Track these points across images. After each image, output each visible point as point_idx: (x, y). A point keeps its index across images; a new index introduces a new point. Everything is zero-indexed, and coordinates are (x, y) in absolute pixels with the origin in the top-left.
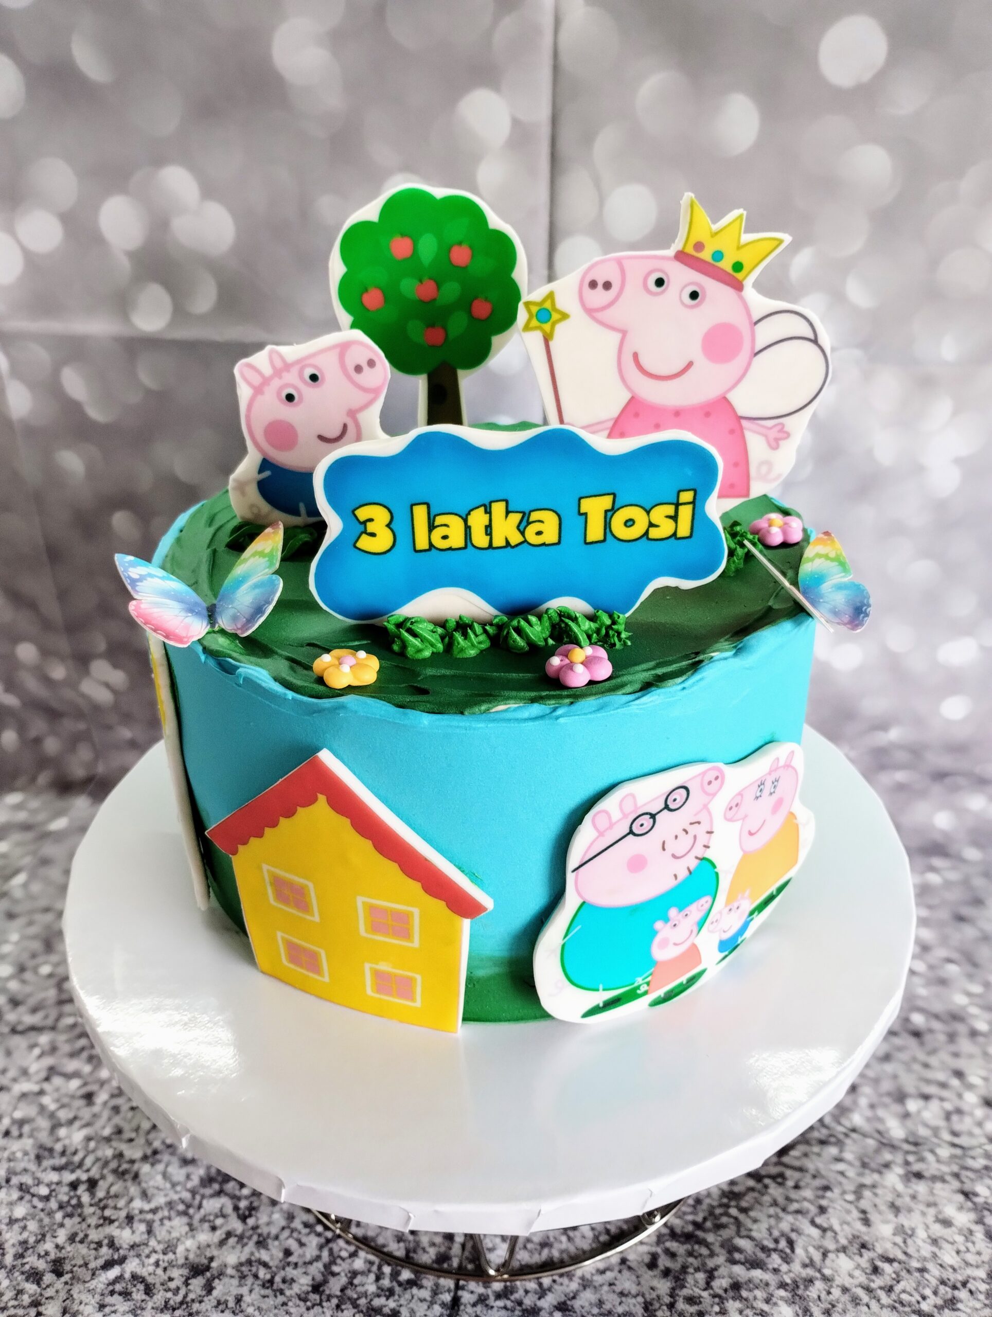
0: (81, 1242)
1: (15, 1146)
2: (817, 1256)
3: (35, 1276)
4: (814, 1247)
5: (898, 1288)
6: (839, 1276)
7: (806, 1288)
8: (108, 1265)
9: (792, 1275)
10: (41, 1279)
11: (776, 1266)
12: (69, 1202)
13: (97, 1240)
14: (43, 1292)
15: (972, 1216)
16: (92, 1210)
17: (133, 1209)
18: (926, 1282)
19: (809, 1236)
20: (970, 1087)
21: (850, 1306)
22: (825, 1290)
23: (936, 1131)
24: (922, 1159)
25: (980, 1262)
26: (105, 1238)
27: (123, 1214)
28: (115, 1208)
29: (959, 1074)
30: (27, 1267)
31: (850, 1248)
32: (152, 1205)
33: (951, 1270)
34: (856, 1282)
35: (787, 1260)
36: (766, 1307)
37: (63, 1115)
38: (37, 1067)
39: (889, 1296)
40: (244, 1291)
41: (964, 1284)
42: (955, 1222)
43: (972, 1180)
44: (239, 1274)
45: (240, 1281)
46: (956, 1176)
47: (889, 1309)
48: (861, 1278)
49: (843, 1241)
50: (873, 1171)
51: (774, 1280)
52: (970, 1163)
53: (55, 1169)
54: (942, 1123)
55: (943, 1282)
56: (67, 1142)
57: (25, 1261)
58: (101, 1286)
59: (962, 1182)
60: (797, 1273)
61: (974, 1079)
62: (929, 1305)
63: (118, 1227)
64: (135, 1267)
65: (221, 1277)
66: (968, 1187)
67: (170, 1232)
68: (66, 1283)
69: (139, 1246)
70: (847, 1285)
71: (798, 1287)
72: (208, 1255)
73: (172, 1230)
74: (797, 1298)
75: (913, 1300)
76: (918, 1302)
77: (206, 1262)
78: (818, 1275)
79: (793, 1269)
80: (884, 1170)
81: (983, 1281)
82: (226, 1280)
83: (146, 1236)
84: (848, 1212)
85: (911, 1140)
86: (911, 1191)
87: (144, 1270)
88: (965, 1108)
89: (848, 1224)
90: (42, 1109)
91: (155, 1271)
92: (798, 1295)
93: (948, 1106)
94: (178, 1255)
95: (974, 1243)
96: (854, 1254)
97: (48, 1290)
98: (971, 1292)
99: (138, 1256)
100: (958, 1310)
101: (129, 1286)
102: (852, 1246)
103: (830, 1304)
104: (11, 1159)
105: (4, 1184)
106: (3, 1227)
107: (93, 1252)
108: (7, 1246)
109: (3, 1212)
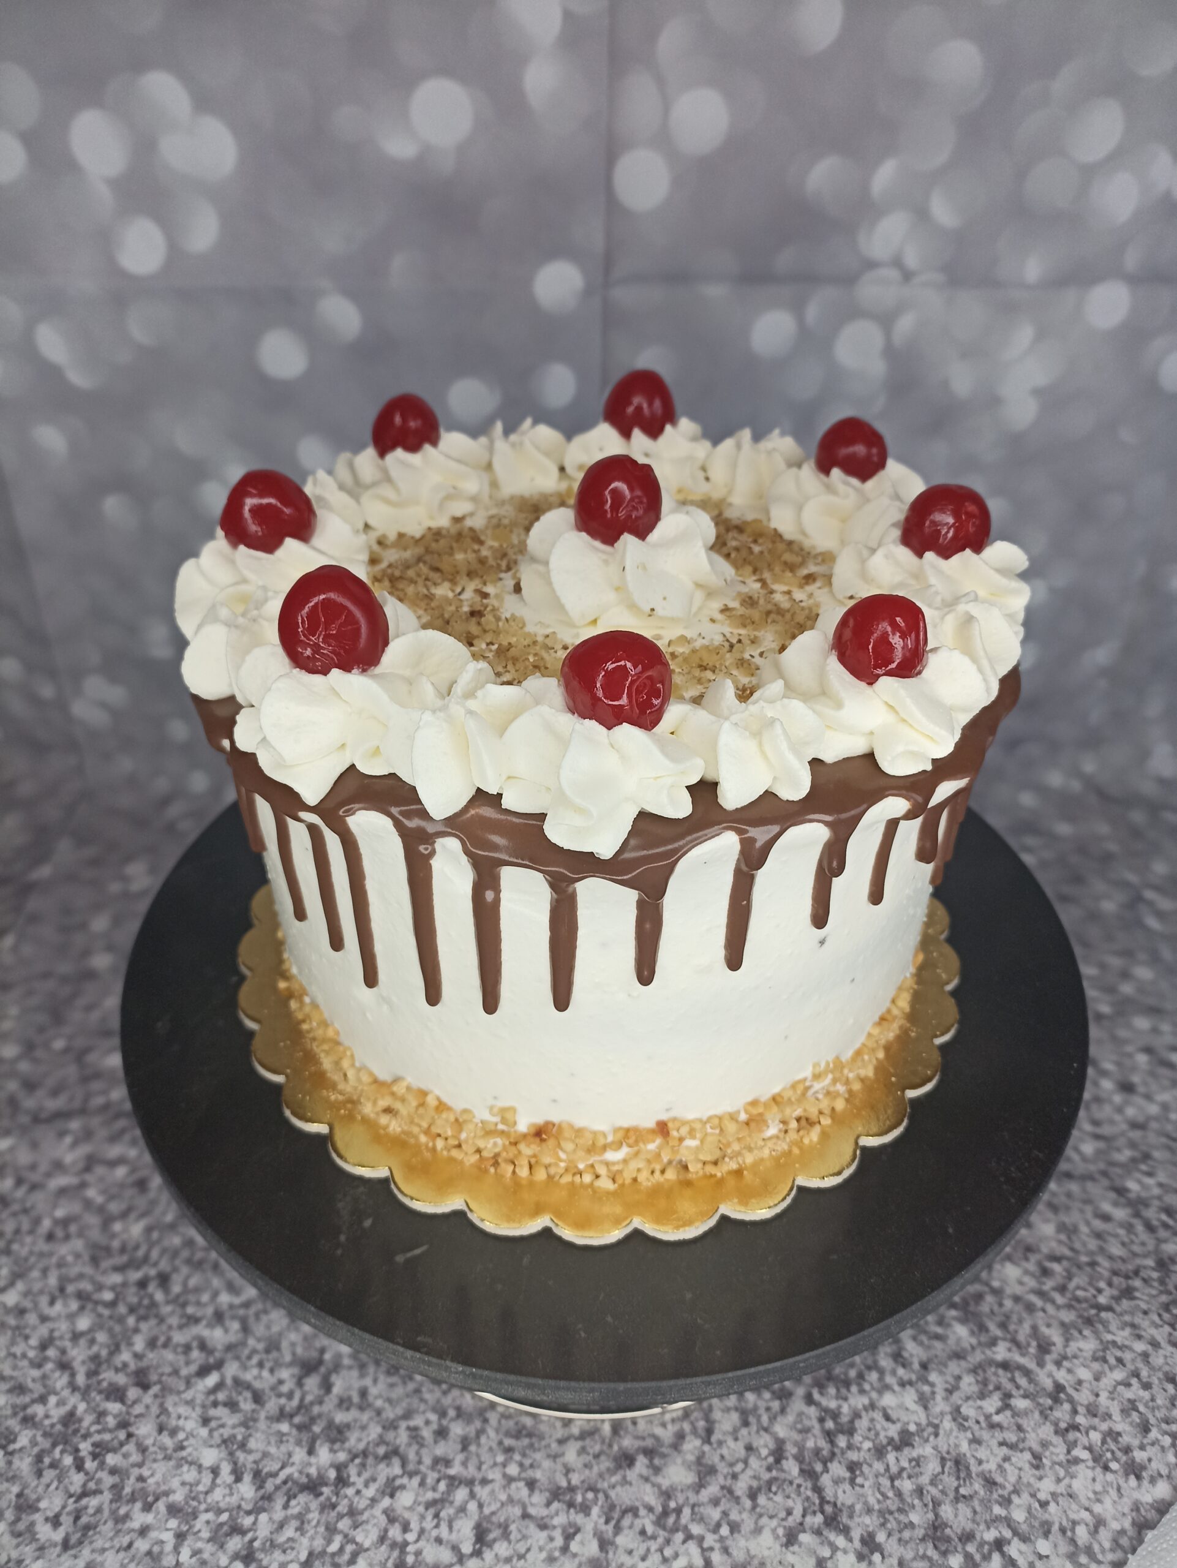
0: (165, 1346)
1: (64, 1250)
3: (116, 1393)
6: (1008, 1286)
7: (977, 1304)
8: (203, 1372)
10: (124, 1395)
12: (140, 1304)
13: (183, 1342)
14: (130, 1410)
16: (168, 1309)
17: (221, 1304)
21: (1025, 1314)
22: (997, 1303)
25: (1146, 1251)
26: (193, 1339)
27: (209, 1311)
28: (198, 1304)
30: (105, 1384)
32: (243, 1298)
33: (1120, 1261)
34: (1027, 1288)
37: (114, 1207)
38: (71, 1157)
39: (1063, 1296)
40: (368, 1382)
41: (1136, 1273)
42: (1116, 1217)
43: (1120, 1175)
46: (1104, 1173)
47: (1066, 1309)
48: (1031, 1283)
52: (1116, 1156)
53: (116, 1269)
55: (1115, 1273)
56: (125, 1236)
57: (101, 1377)
58: (200, 1398)
59: (1111, 1179)
63: (206, 1327)
64: (237, 1371)
65: (338, 1370)
67: (268, 1327)
68: (156, 1396)
69: (236, 1346)
70: (1019, 1293)
73: (271, 1325)
77: (315, 1354)
81: (1153, 1269)
82: (344, 1372)
83: (240, 1336)
87: (248, 1372)
90: (88, 1203)
91: (260, 1373)
94: (283, 1352)
95: (1136, 1235)
97: (136, 1406)
99: (237, 1358)
101: (234, 1394)
104: (61, 1264)
105: (57, 1293)
106: (67, 1344)
107: (181, 1359)
108: (76, 1364)
109: (63, 1327)
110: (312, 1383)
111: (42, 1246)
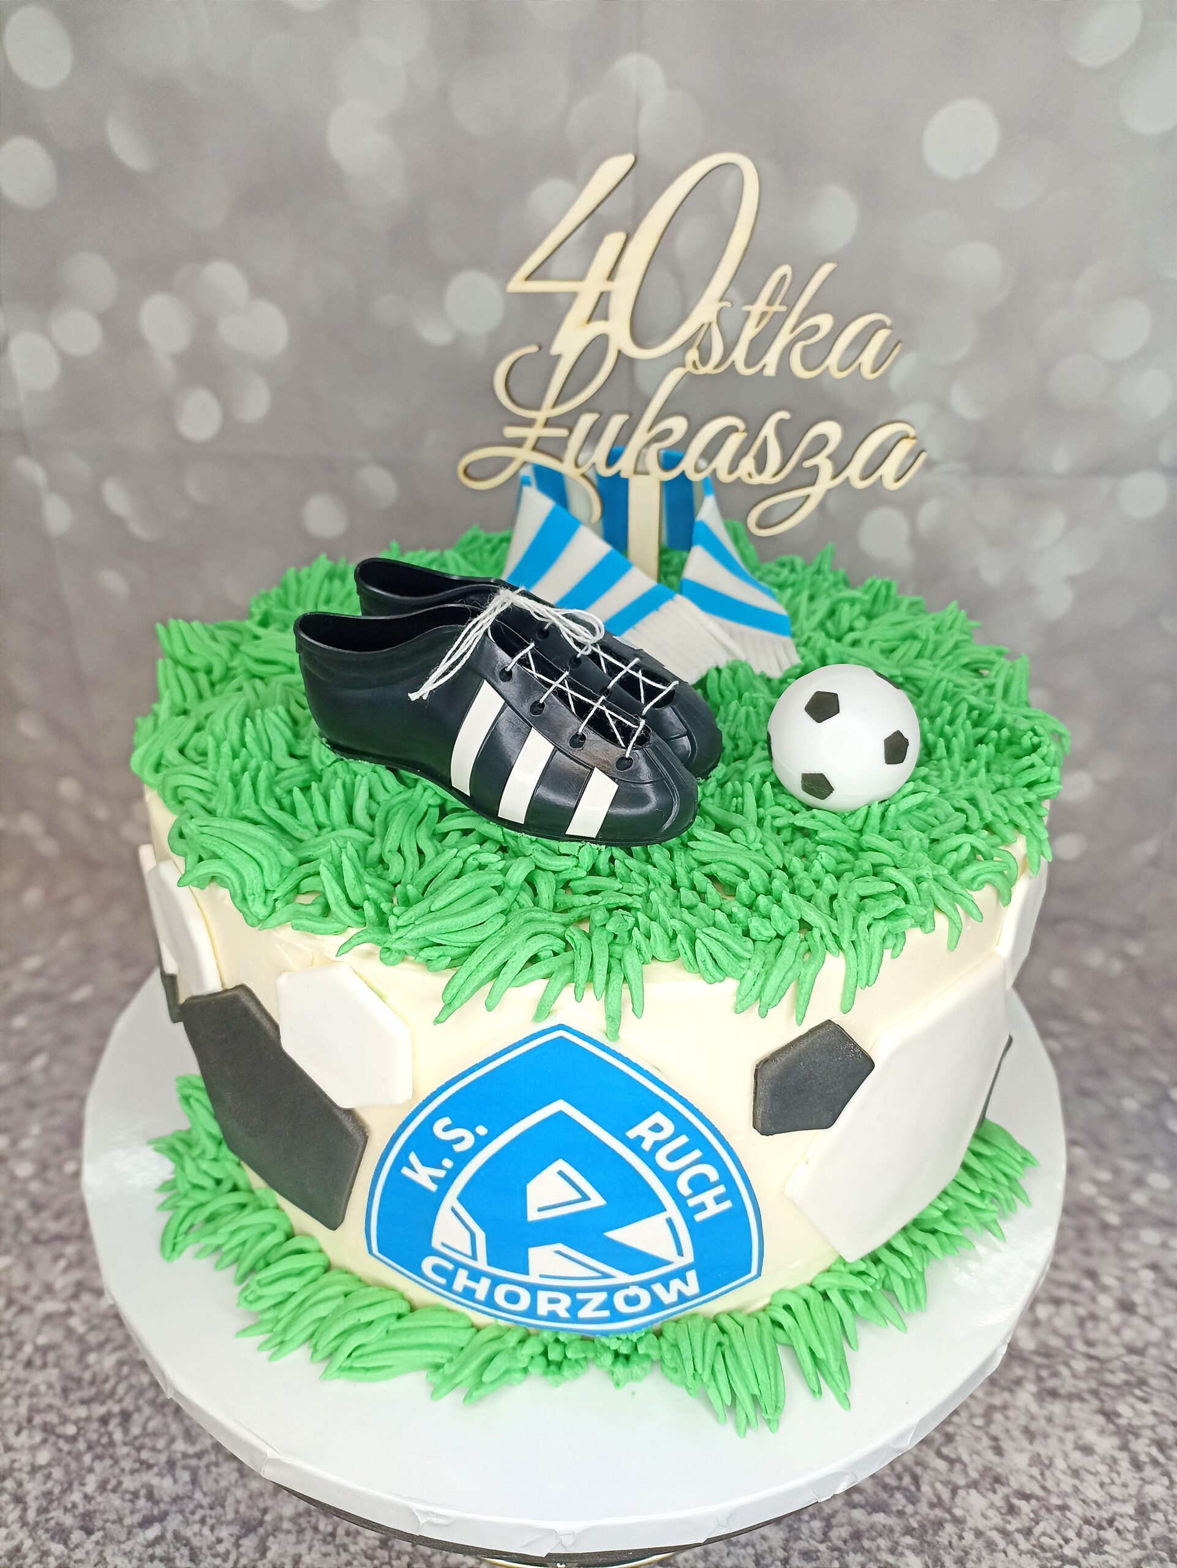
0: (114, 1491)
1: (38, 1378)
2: (945, 1494)
3: (61, 1534)
4: (941, 1482)
5: (1037, 1531)
6: (971, 1516)
7: (936, 1533)
8: (146, 1522)
9: (918, 1517)
10: (68, 1537)
11: (900, 1508)
12: (98, 1441)
13: (132, 1489)
14: (72, 1554)
15: (1115, 1441)
16: (125, 1450)
17: (175, 1452)
18: (1068, 1522)
19: (935, 1470)
20: (1104, 1289)
21: (985, 1553)
22: (956, 1534)
23: (1068, 1340)
24: (1055, 1374)
25: (1126, 1495)
26: (142, 1486)
27: (163, 1458)
28: (154, 1449)
29: (1092, 1275)
30: (52, 1523)
31: (982, 1482)
32: (197, 1448)
33: (1095, 1506)
34: (990, 1524)
35: (913, 1500)
36: (891, 1559)
37: (93, 1338)
38: (62, 1282)
39: (1028, 1540)
40: (303, 1549)
41: (1111, 1522)
42: (1098, 1450)
43: (1113, 1398)
44: (297, 1527)
45: (297, 1537)
46: (1095, 1393)
47: (1029, 1556)
48: (996, 1519)
49: (974, 1475)
50: (1003, 1389)
51: (899, 1524)
52: (1109, 1377)
53: (84, 1402)
54: (1074, 1331)
55: (1087, 1521)
56: (97, 1368)
57: (49, 1516)
58: (139, 1549)
59: (1102, 1401)
60: (924, 1515)
61: (1108, 1280)
62: (1072, 1548)
63: (157, 1475)
64: (179, 1525)
65: (276, 1533)
66: (1109, 1405)
67: (217, 1481)
68: (97, 1543)
69: (182, 1499)
70: (981, 1528)
71: (926, 1532)
72: (261, 1505)
73: (219, 1478)
74: (926, 1545)
75: (1055, 1544)
76: (1061, 1546)
77: (257, 1514)
78: (947, 1516)
79: (919, 1511)
80: (1015, 1388)
81: (1131, 1518)
82: (281, 1536)
83: (190, 1487)
84: (978, 1439)
85: (1042, 1350)
86: (1046, 1413)
87: (189, 1528)
88: (1100, 1313)
89: (978, 1453)
90: (70, 1332)
91: (201, 1530)
92: (927, 1542)
93: (1082, 1311)
94: (227, 1508)
95: (1118, 1473)
96: (987, 1490)
97: (77, 1550)
98: (1118, 1530)
99: (182, 1512)
100: (1105, 1552)
101: (172, 1550)
102: (984, 1480)
103: (963, 1551)
104: (34, 1394)
105: (25, 1424)
106: (25, 1477)
107: (128, 1505)
108: (30, 1499)
109: (24, 1458)
110: (249, 1543)
111: (20, 1373)
